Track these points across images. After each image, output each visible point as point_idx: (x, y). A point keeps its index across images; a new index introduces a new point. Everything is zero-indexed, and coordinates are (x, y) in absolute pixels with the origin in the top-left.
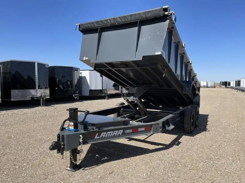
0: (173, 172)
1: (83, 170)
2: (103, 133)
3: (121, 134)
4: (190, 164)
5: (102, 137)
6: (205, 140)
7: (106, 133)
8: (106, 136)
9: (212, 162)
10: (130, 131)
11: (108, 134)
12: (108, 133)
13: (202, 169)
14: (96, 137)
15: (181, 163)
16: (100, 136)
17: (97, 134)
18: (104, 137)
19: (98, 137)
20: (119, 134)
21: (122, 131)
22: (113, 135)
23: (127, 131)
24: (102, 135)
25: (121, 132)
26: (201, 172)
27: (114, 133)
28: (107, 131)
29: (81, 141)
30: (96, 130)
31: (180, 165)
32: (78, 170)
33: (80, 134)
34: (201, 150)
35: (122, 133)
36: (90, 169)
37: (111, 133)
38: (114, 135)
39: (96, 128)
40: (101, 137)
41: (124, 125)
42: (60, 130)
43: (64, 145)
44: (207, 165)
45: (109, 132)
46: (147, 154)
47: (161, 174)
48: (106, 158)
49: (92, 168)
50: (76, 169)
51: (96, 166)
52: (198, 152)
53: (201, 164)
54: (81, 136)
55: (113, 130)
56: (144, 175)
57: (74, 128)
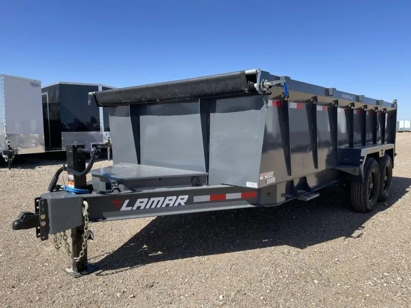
0: (293, 295)
1: (97, 275)
2: (139, 200)
3: (183, 204)
4: (343, 279)
5: (139, 208)
6: (397, 226)
7: (147, 199)
8: (148, 207)
9: (398, 278)
10: (207, 198)
11: (153, 202)
12: (152, 199)
13: (367, 295)
14: (124, 208)
15: (321, 275)
16: (133, 206)
17: (127, 202)
18: (142, 208)
19: (130, 208)
20: (180, 204)
21: (186, 197)
22: (164, 206)
23: (197, 199)
24: (137, 204)
25: (183, 199)
26: (363, 300)
27: (167, 202)
28: (149, 196)
29: (85, 213)
30: (125, 191)
31: (316, 281)
32: (88, 274)
33: (85, 199)
34: (379, 248)
35: (185, 201)
36: (113, 273)
37: (159, 201)
38: (168, 205)
39: (125, 190)
40: (135, 208)
41: (193, 186)
42: (48, 190)
43: (47, 220)
44: (385, 285)
45: (156, 199)
46: (249, 251)
47: (262, 298)
48: (159, 252)
49: (117, 272)
50: (84, 273)
51: (129, 268)
52: (372, 253)
53: (370, 282)
54: (85, 203)
55: (165, 195)
56: (221, 297)
57: (76, 187)
